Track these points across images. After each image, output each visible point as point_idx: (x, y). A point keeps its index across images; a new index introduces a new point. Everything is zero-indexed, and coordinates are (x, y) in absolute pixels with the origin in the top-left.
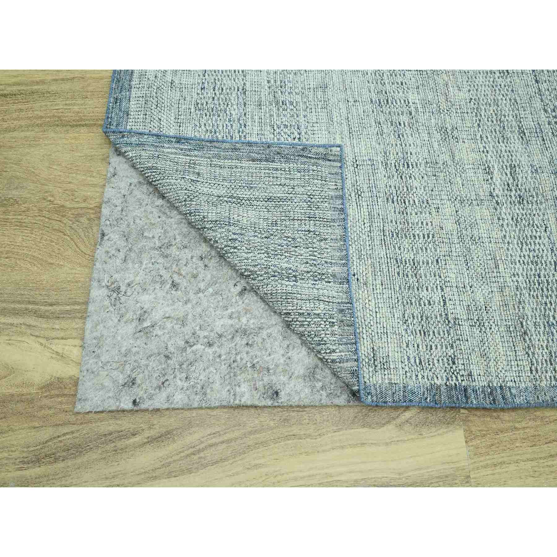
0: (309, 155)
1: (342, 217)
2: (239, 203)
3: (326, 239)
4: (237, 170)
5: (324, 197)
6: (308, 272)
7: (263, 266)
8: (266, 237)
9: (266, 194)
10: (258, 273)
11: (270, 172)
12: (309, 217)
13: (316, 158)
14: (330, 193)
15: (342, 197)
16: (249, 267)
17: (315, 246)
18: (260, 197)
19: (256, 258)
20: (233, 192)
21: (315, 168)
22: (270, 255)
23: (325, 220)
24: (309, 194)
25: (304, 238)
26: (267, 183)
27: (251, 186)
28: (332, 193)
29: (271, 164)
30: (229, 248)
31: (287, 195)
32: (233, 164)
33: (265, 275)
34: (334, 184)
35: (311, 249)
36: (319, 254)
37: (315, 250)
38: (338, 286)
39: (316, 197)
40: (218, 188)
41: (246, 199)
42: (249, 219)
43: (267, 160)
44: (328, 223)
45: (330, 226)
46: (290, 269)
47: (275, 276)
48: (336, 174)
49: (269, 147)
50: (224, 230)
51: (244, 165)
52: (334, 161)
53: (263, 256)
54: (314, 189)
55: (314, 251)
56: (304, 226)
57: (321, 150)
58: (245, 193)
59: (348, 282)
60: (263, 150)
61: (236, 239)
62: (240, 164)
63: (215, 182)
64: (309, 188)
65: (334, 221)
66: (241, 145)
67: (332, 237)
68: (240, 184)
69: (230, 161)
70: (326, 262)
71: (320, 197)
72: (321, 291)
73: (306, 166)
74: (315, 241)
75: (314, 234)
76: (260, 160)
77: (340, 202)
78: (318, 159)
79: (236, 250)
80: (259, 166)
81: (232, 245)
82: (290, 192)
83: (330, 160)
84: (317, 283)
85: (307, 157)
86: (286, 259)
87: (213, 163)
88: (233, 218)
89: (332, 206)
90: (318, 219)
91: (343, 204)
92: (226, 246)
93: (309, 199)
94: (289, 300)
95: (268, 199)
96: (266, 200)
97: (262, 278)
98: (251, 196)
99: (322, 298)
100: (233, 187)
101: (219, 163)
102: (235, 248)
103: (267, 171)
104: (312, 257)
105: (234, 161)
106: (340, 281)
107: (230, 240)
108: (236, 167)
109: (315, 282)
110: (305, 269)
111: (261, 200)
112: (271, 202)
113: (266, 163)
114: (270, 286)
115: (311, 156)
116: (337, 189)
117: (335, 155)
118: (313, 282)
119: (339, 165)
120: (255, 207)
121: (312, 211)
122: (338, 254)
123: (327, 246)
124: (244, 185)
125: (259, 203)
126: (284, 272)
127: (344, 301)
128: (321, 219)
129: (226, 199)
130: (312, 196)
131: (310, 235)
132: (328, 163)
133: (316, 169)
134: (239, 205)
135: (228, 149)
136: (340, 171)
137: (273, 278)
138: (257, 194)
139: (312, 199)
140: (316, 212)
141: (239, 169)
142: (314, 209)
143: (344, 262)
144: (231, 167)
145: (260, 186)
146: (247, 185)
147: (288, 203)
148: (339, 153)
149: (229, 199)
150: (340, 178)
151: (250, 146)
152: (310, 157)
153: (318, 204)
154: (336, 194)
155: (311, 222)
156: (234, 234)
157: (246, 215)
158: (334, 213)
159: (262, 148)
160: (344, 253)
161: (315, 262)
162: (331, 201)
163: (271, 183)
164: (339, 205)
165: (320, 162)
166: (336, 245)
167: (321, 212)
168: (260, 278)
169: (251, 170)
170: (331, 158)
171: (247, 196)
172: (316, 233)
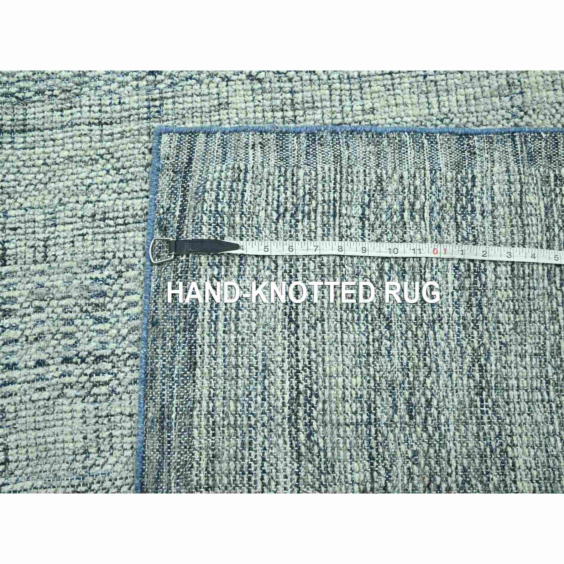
0: (177, 213)
1: (330, 138)
2: (308, 401)
3: (380, 180)
4: (219, 409)
5: (282, 179)
6: (458, 226)
7: (463, 335)
8: (388, 327)
9: (279, 328)
10: (476, 345)
11: (222, 318)
12: (334, 216)
13: (184, 196)
14: (272, 163)
15: (282, 134)
16: (465, 367)
17: (396, 207)
18: (286, 343)
19: (447, 352)
20: (279, 418)
21: (210, 197)
22: (435, 316)
23: (338, 177)
24: (275, 215)
25: (379, 231)
26: (254, 325)
27: (261, 368)
28: (273, 157)
29: (200, 316)
30: (429, 419)
31: (280, 273)
32: (203, 423)
33: (481, 328)
34: (251, 152)
35: (406, 215)
36: (416, 197)
37: (407, 205)
38: (478, 159)
39: (282, 199)
40: (273, 461)
41: (294, 382)
42: (347, 372)
43: (192, 327)
44: (344, 170)
45: (350, 166)
46: (457, 268)
47: (480, 306)
48: (224, 145)
49: (155, 324)
50: (391, 436)
51: (205, 392)
52: (191, 150)
53: (441, 334)
54: (264, 204)
55: (412, 210)
56: (353, 230)
57: (164, 181)
58: (279, 384)
59: (467, 135)
60: (164, 338)
61: (408, 402)
62: (204, 404)
63: (259, 472)
64: (262, 214)
65: (338, 158)
66: (151, 404)
67: (372, 164)
68: (259, 399)
69: (196, 432)
70: (433, 182)
71: (282, 188)
72: (497, 198)
73: (205, 218)
74: (384, 205)
75: (369, 206)
76: (192, 345)
77: (292, 138)
78: (185, 189)
79: (435, 402)
80: (207, 349)
81: (423, 411)
82: (273, 265)
83: (190, 160)
84: (478, 206)
85: (182, 218)
86: (439, 276)
87: (203, 482)
88: (355, 413)
89: (303, 160)
90: (337, 195)
91: (297, 134)
92: (425, 429)
93: (288, 215)
94: (527, 272)
95: (291, 321)
96: (293, 326)
97: (486, 335)
98: (286, 366)
99: (516, 196)
100: (266, 418)
101: (203, 465)
102: (429, 403)
103: (220, 326)
104: (426, 215)
105: (196, 419)
106: (466, 153)
107: (411, 418)
108: (211, 413)
109: (478, 211)
110: (453, 233)
111: (293, 339)
112: (297, 314)
113: (199, 330)
114: (500, 315)
115: (178, 209)
116: (262, 146)
117: (179, 148)
118: (479, 217)
119: (202, 138)
120: (313, 355)
121: (320, 209)
122: (411, 153)
123: (396, 177)
124: (259, 387)
125: (301, 346)
126: (467, 284)
127: (510, 150)
128: (338, 186)
129: (302, 437)
130: (282, 210)
131: (372, 217)
132: (196, 166)
133: (214, 194)
134: (314, 400)
135: (161, 440)
136: (218, 135)
137: (485, 310)
138: (280, 350)
139: (286, 210)
140: (320, 198)
141: (218, 404)
142: (314, 202)
143: (425, 141)
144: (212, 429)
145: (260, 344)
146: (260, 379)
147: (300, 269)
148: (176, 137)
149: (301, 426)
150: (234, 136)
151: (154, 377)
152: (182, 211)
153: (301, 192)
154: (274, 148)
155: (344, 211)
156: (395, 408)
157: (340, 380)
158: (319, 157)
159: (160, 342)
160: (406, 138)
161: (437, 209)
162: (291, 161)
163: (254, 313)
164: (299, 143)
165: (192, 184)
166: (389, 156)
167: (320, 186)
168: (486, 340)
169: (220, 371)
170: (184, 158)
171: (287, 377)
172: (367, 201)
